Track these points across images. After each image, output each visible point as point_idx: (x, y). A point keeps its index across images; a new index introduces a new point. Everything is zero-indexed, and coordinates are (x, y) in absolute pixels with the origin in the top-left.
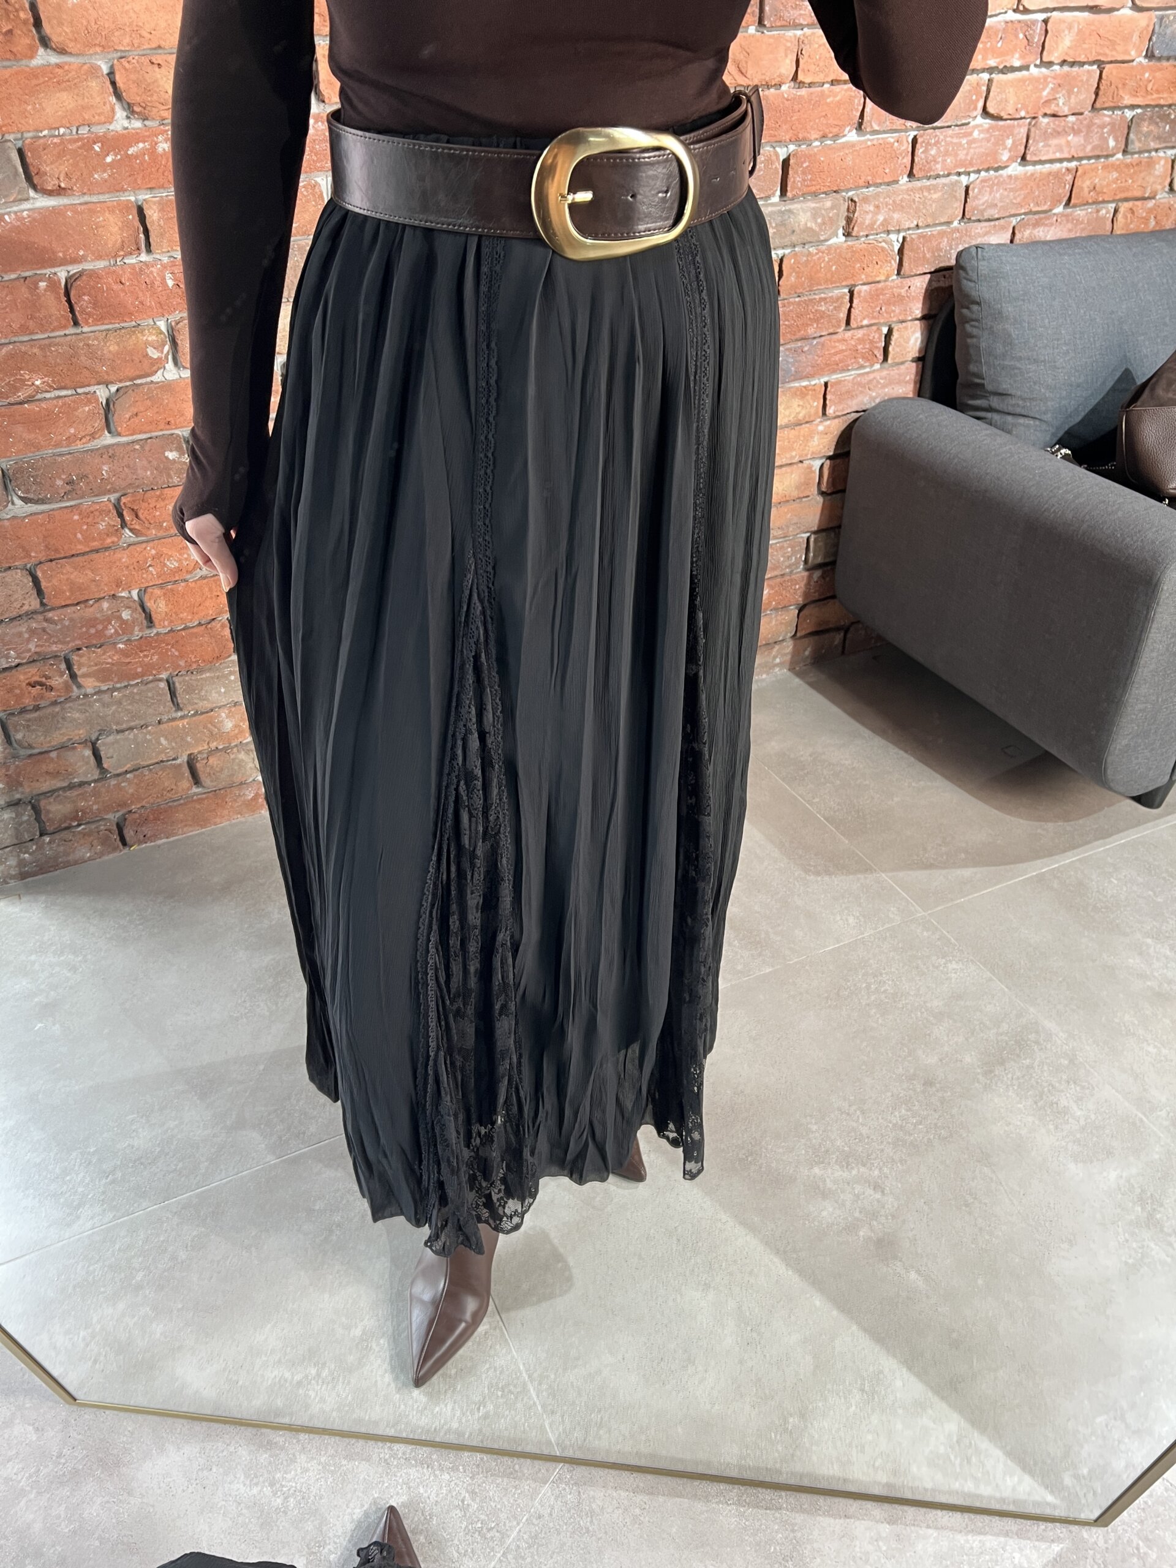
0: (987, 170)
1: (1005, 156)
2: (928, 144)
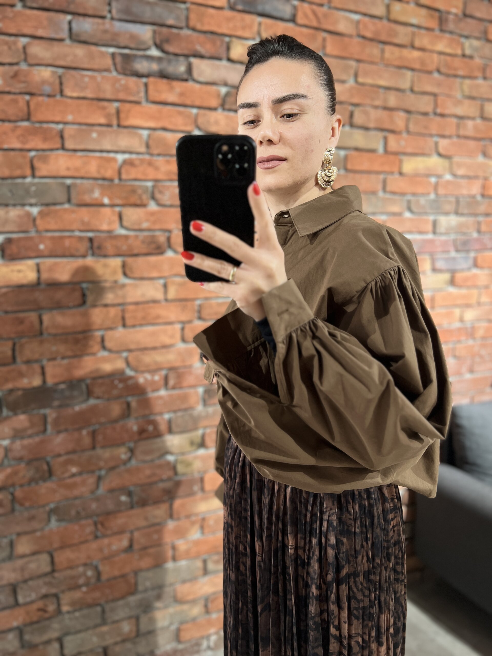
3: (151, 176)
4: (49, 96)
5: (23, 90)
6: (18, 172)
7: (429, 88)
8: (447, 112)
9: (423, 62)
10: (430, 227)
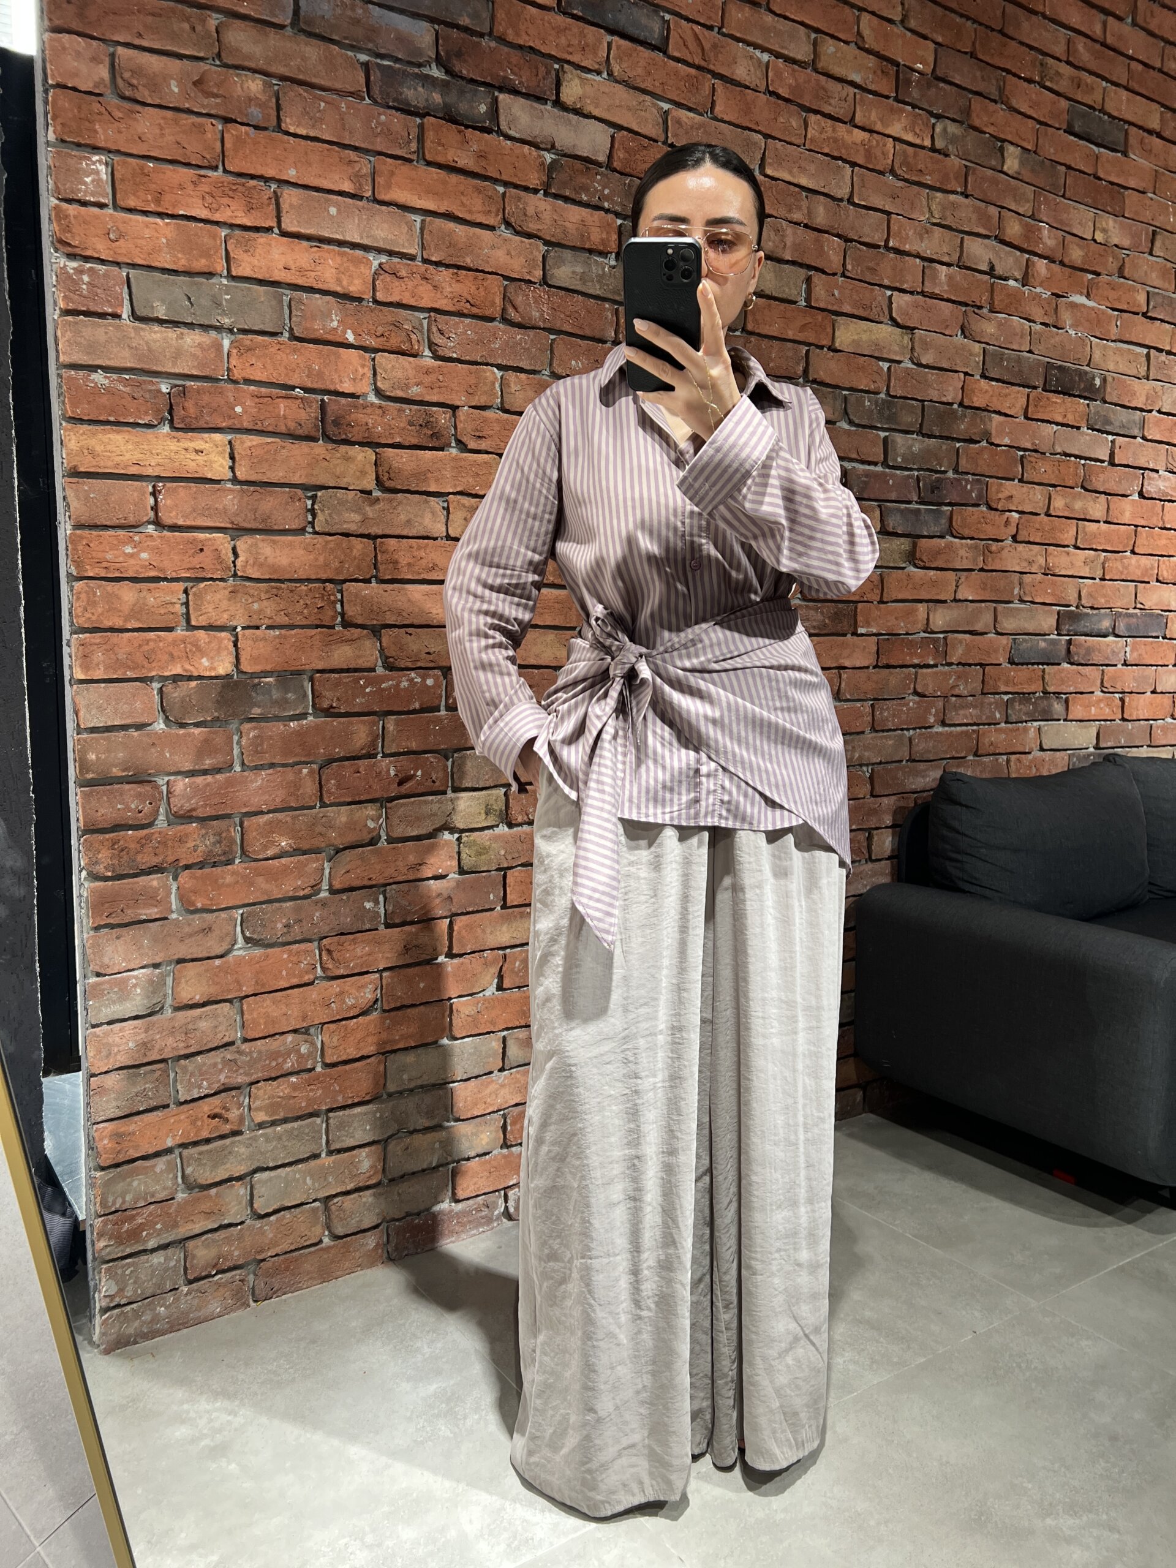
0: (920, 728)
1: (932, 720)
2: (882, 709)
3: (425, 303)
4: (256, 127)
5: (213, 112)
6: (201, 264)
7: (878, 202)
8: (907, 247)
9: (868, 154)
10: (878, 453)
